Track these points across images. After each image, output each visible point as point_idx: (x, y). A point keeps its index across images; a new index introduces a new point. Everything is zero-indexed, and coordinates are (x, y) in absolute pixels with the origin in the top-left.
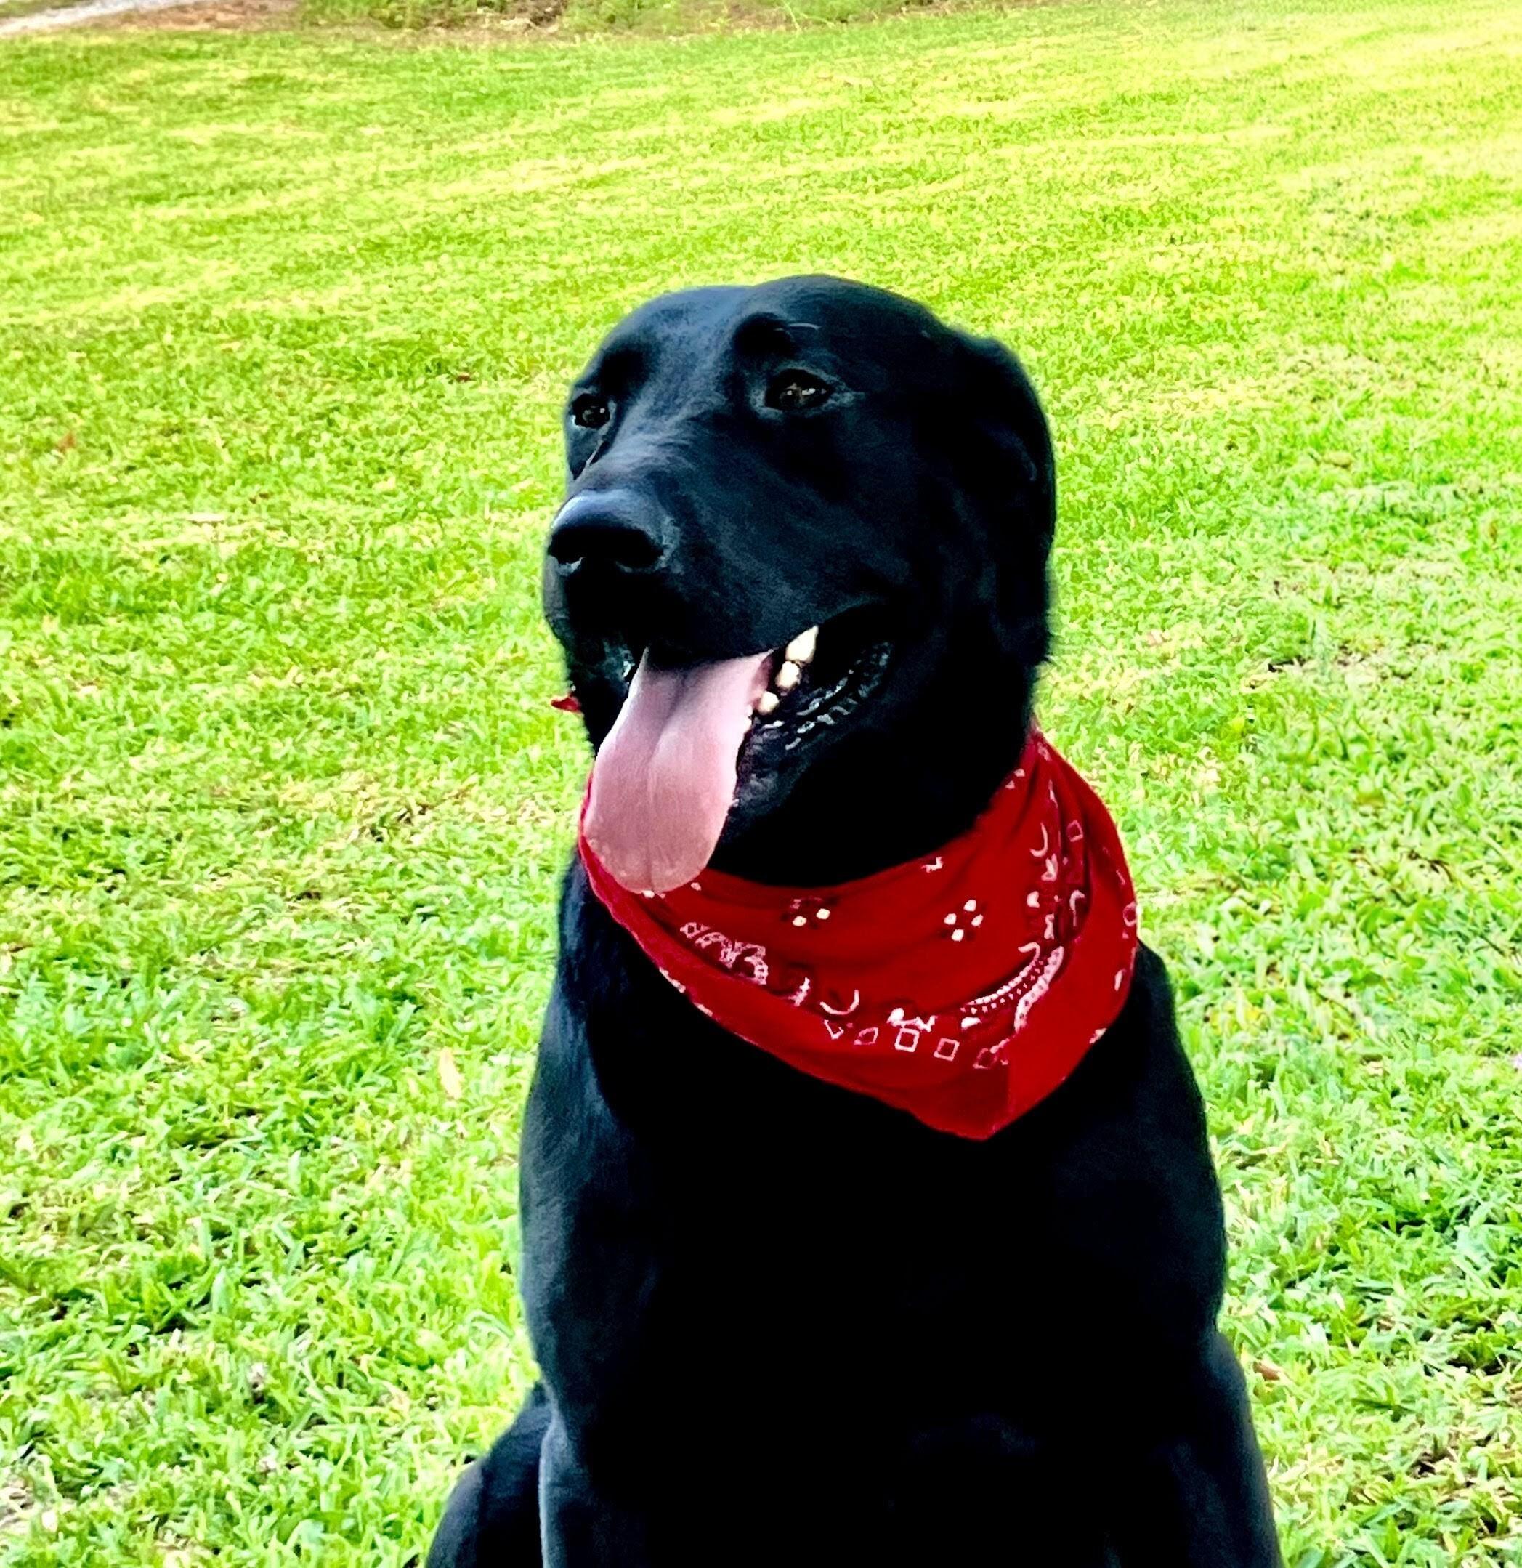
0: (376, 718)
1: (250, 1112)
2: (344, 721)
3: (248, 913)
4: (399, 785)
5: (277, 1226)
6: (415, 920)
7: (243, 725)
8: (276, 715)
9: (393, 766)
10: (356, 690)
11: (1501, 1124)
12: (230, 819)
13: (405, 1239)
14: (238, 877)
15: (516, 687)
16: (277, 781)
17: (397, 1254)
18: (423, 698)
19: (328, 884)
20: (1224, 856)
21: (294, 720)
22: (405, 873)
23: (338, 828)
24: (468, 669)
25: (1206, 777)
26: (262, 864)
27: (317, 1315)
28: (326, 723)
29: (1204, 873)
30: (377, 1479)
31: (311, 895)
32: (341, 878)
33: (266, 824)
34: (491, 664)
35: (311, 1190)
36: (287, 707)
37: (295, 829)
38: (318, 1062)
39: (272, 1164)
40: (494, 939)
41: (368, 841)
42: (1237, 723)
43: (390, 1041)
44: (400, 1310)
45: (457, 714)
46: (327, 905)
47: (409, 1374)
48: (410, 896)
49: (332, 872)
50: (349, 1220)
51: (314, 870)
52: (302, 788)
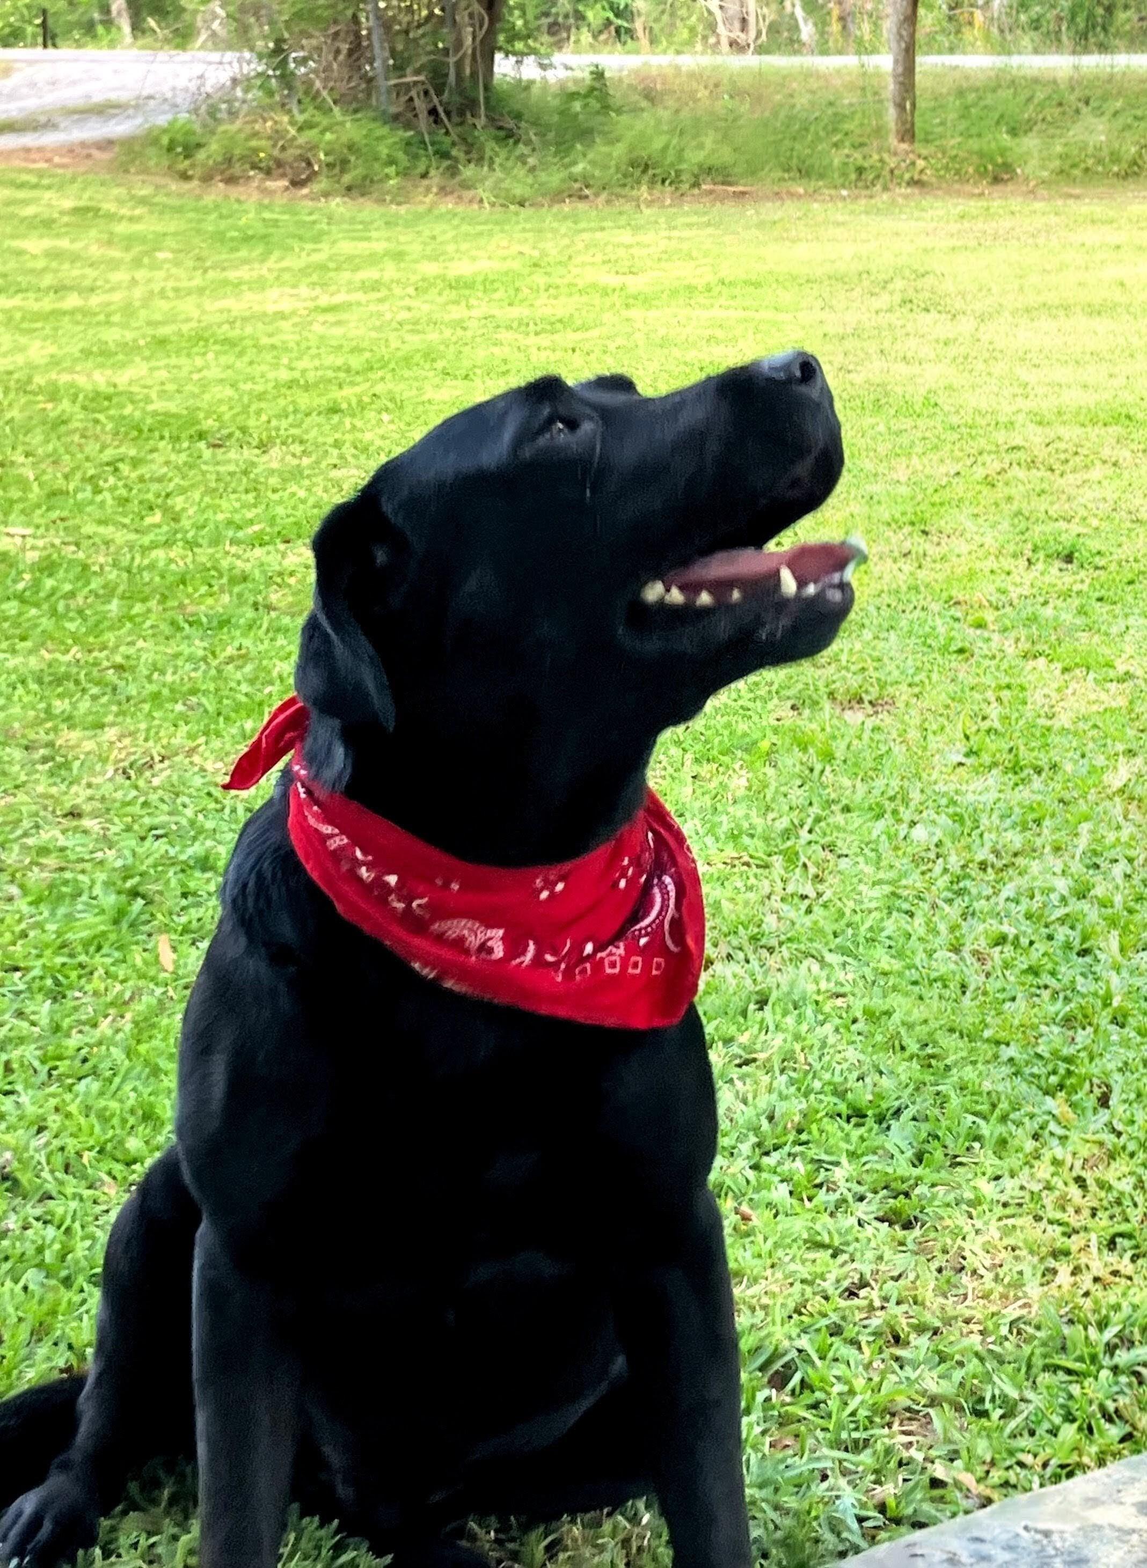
0: (133, 690)
1: (16, 969)
2: (109, 690)
3: (26, 824)
4: (146, 740)
5: (30, 1053)
6: (150, 839)
7: (34, 687)
8: (58, 681)
9: (143, 726)
10: (119, 668)
11: (929, 1050)
12: (18, 754)
13: (123, 1070)
14: (22, 797)
15: (239, 676)
16: (55, 729)
17: (117, 1080)
18: (169, 678)
19: (87, 808)
20: (746, 840)
21: (71, 685)
22: (145, 804)
23: (98, 767)
24: (204, 659)
25: (739, 783)
26: (40, 789)
27: (54, 1121)
28: (95, 690)
29: (730, 852)
30: (88, 1243)
31: (74, 814)
32: (98, 805)
33: (45, 760)
34: (222, 656)
35: (57, 1029)
36: (67, 676)
37: (66, 765)
38: (70, 936)
39: (30, 1008)
40: (206, 858)
41: (120, 779)
42: (765, 745)
43: (124, 925)
44: (115, 1121)
45: (194, 692)
46: (86, 823)
47: (118, 1168)
48: (147, 821)
49: (91, 799)
50: (83, 1052)
51: (78, 796)
52: (75, 735)
